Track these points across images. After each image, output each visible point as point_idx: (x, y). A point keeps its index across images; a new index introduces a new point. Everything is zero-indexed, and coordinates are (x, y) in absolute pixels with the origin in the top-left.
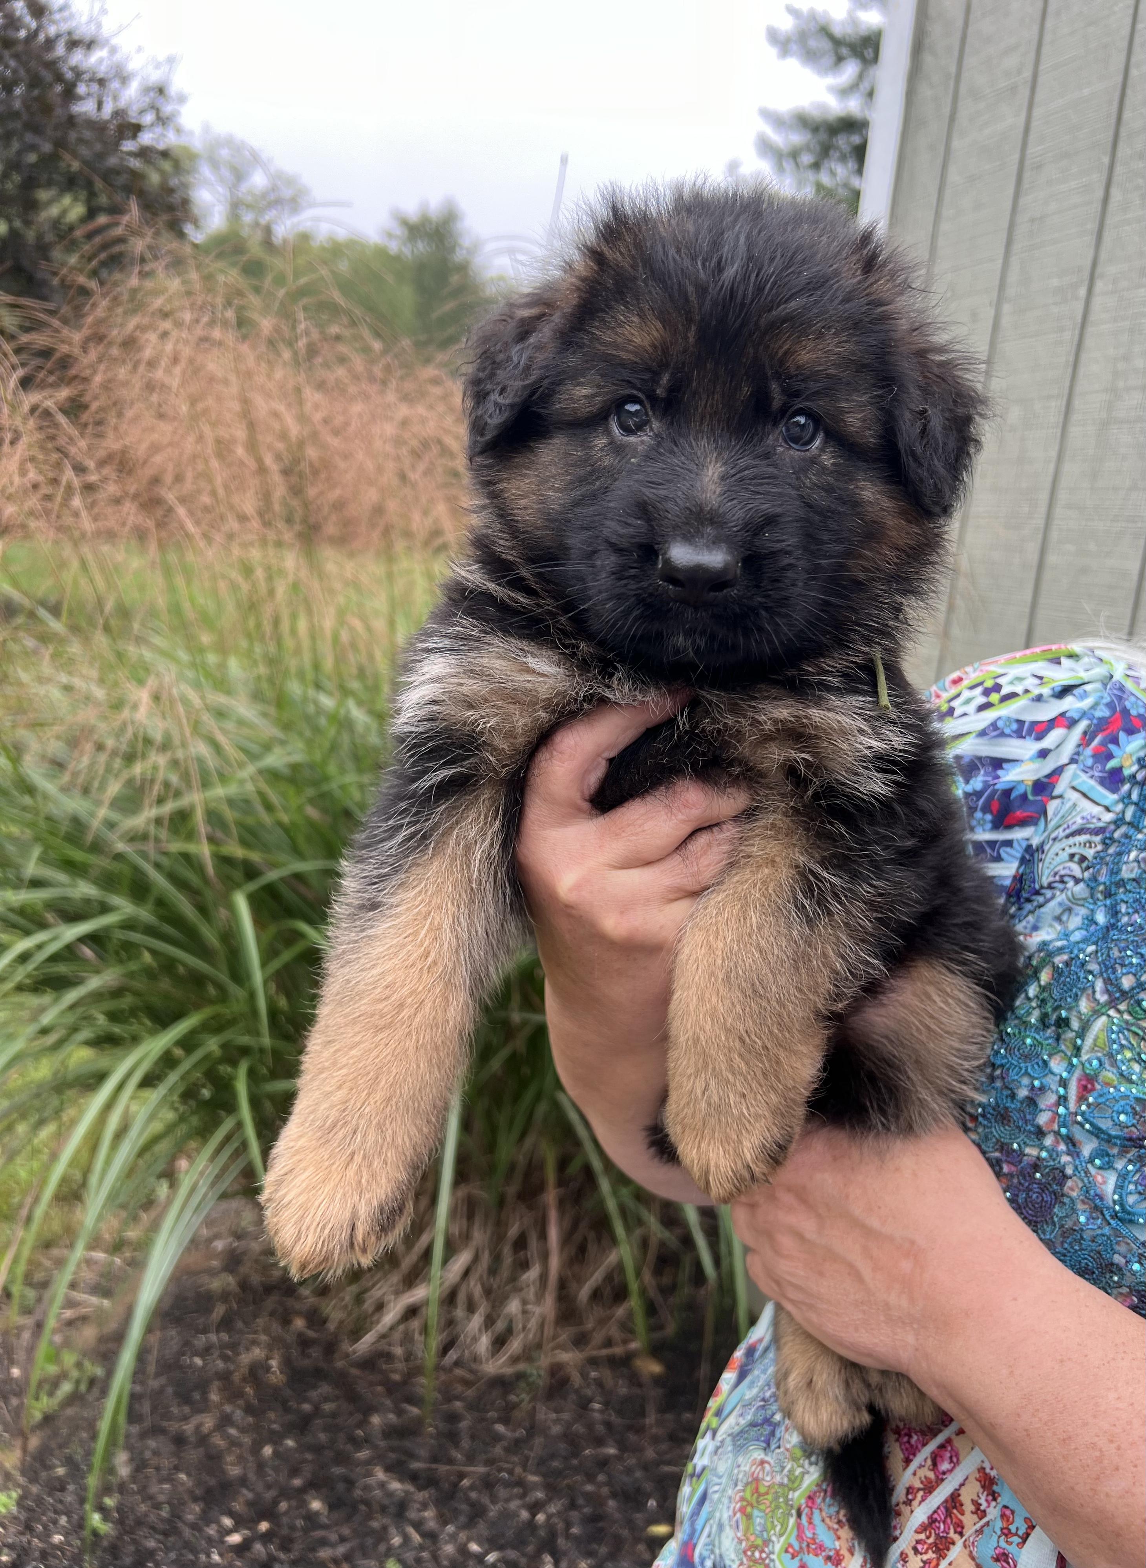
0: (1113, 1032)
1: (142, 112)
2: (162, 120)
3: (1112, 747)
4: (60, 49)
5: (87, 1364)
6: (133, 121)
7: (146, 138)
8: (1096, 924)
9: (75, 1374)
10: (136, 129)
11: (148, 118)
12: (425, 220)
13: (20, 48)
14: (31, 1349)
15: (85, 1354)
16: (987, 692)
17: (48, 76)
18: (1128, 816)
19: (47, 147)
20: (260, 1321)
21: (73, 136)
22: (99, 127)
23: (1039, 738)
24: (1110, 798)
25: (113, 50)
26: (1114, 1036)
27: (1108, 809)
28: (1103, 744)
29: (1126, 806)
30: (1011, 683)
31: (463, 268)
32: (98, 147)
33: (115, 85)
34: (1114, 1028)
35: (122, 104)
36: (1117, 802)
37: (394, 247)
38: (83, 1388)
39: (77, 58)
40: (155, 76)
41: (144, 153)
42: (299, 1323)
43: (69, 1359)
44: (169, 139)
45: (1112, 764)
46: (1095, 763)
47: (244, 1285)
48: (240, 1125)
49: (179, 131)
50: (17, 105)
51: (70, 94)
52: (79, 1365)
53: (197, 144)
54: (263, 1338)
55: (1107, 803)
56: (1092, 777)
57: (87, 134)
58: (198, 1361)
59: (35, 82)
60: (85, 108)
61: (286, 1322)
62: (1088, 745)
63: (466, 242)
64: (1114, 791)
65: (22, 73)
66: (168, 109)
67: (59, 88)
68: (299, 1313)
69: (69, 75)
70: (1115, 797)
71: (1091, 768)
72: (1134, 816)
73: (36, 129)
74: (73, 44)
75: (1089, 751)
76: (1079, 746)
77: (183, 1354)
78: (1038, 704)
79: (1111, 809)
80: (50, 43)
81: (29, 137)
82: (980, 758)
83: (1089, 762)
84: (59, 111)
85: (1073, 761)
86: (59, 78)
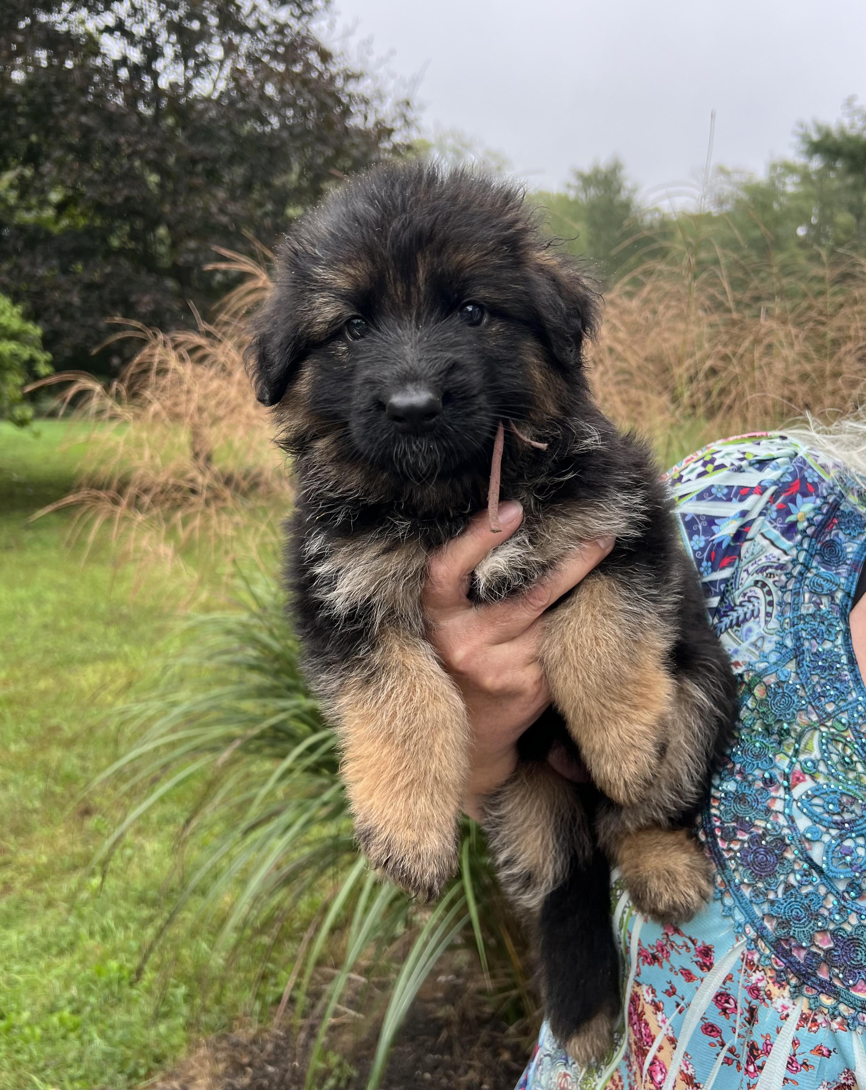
0: (823, 744)
1: (393, 120)
2: (407, 123)
3: (791, 505)
4: (339, 83)
5: (346, 1065)
6: (389, 127)
7: (397, 138)
8: (786, 647)
9: (337, 1072)
10: (389, 132)
11: (398, 124)
12: (596, 171)
13: (312, 86)
14: (306, 1047)
15: (344, 1056)
16: (705, 465)
17: (330, 101)
18: (801, 560)
19: (329, 152)
20: (476, 1049)
21: (347, 142)
22: (364, 134)
23: (741, 500)
24: (786, 543)
25: (375, 79)
26: (824, 747)
27: (785, 553)
28: (785, 503)
29: (799, 551)
30: (723, 457)
31: (626, 206)
32: (364, 148)
33: (375, 103)
34: (824, 741)
35: (381, 116)
36: (792, 548)
37: (572, 194)
38: (343, 1084)
39: (352, 87)
40: (403, 94)
41: (395, 150)
42: (506, 1056)
43: (334, 1059)
44: (414, 136)
45: (791, 518)
46: (778, 516)
47: (464, 1019)
48: (462, 892)
49: (419, 130)
50: (310, 125)
51: (346, 112)
52: (340, 1065)
53: (431, 138)
54: (476, 1063)
55: (784, 547)
56: (775, 527)
57: (357, 140)
58: (428, 1076)
59: (323, 107)
60: (355, 122)
61: (496, 1054)
62: (774, 502)
63: (628, 184)
64: (790, 539)
65: (314, 101)
66: (411, 115)
67: (338, 110)
68: (506, 1047)
69: (345, 100)
70: (791, 543)
71: (775, 520)
72: (805, 559)
73: (323, 140)
74: (348, 77)
75: (774, 507)
76: (767, 502)
77: (417, 1069)
78: (737, 474)
79: (789, 552)
80: (332, 79)
81: (319, 147)
82: (698, 516)
83: (774, 515)
84: (339, 127)
85: (761, 514)
86: (339, 102)
